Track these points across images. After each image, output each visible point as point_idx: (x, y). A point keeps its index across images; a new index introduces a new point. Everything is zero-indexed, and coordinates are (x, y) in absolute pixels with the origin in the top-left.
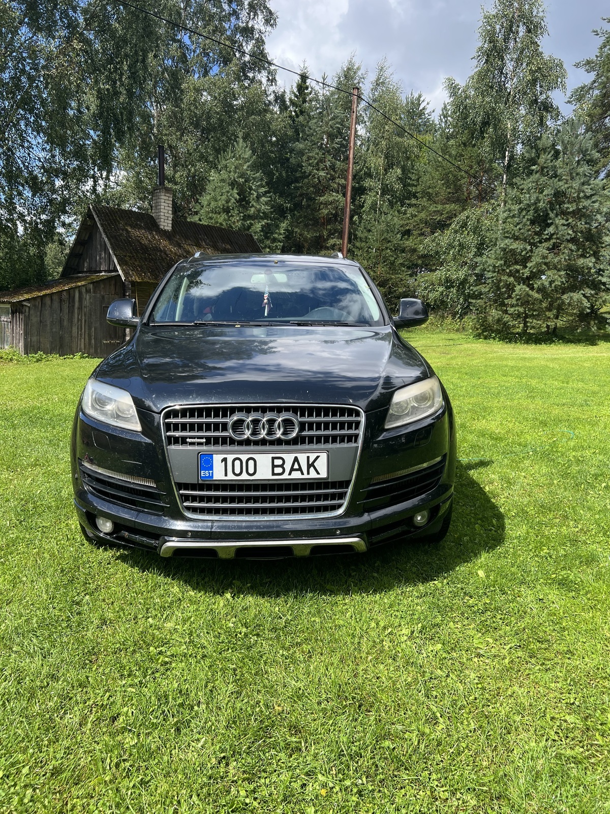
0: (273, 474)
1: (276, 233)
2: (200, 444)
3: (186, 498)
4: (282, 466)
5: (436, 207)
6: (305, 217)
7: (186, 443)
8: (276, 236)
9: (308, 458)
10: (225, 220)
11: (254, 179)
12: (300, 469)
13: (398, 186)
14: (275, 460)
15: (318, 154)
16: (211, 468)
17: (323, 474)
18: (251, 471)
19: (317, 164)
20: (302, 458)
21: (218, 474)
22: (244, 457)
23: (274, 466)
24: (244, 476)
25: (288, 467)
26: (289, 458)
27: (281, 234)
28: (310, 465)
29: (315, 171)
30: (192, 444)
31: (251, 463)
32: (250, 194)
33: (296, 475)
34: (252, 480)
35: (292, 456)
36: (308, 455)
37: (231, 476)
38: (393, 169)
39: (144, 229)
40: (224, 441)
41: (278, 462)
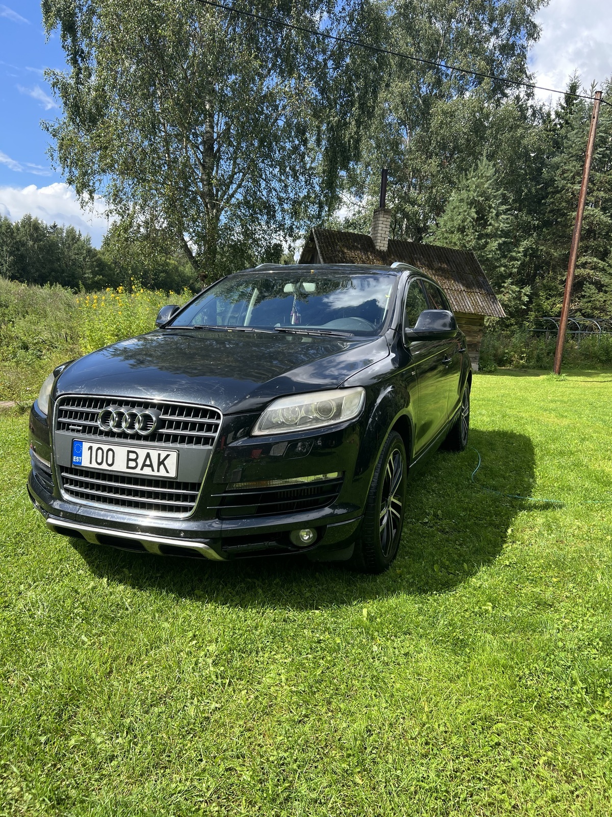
0: (128, 467)
1: (515, 251)
2: (78, 431)
3: (66, 480)
4: (135, 460)
6: (554, 234)
7: (68, 429)
8: (514, 254)
9: (159, 455)
10: (459, 239)
11: (495, 196)
12: (151, 466)
14: (130, 454)
15: (574, 166)
16: (80, 455)
17: (172, 474)
18: (110, 462)
19: (573, 177)
20: (154, 454)
21: (86, 461)
22: (105, 447)
23: (129, 460)
24: (104, 466)
25: (140, 461)
26: (142, 453)
27: (519, 252)
28: (161, 463)
29: (569, 185)
30: (73, 430)
31: (110, 453)
32: (489, 212)
33: (147, 471)
34: (111, 471)
35: (145, 452)
36: (160, 452)
37: (94, 465)
39: (360, 250)
40: (95, 430)
41: (133, 456)
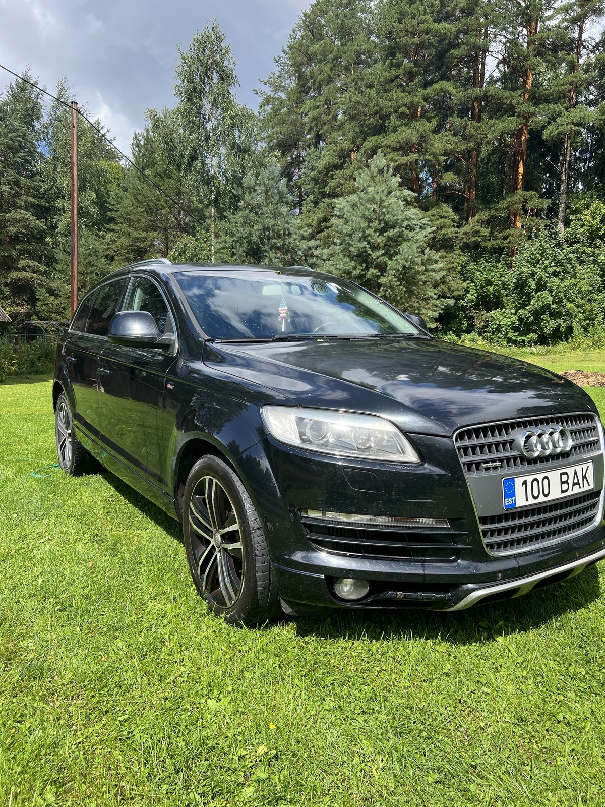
0: (562, 492)
2: (495, 468)
4: (566, 482)
5: (139, 234)
7: (481, 469)
9: (582, 469)
12: (578, 483)
13: (94, 210)
14: (563, 476)
16: (513, 495)
17: (592, 484)
18: (546, 491)
20: (579, 470)
21: (521, 500)
22: (540, 477)
23: (562, 483)
24: (542, 499)
25: (571, 482)
26: (571, 472)
28: (584, 477)
30: (487, 469)
31: (546, 481)
33: (577, 490)
34: (548, 502)
35: (573, 469)
36: (582, 466)
38: (86, 192)
40: (515, 461)
41: (564, 478)
